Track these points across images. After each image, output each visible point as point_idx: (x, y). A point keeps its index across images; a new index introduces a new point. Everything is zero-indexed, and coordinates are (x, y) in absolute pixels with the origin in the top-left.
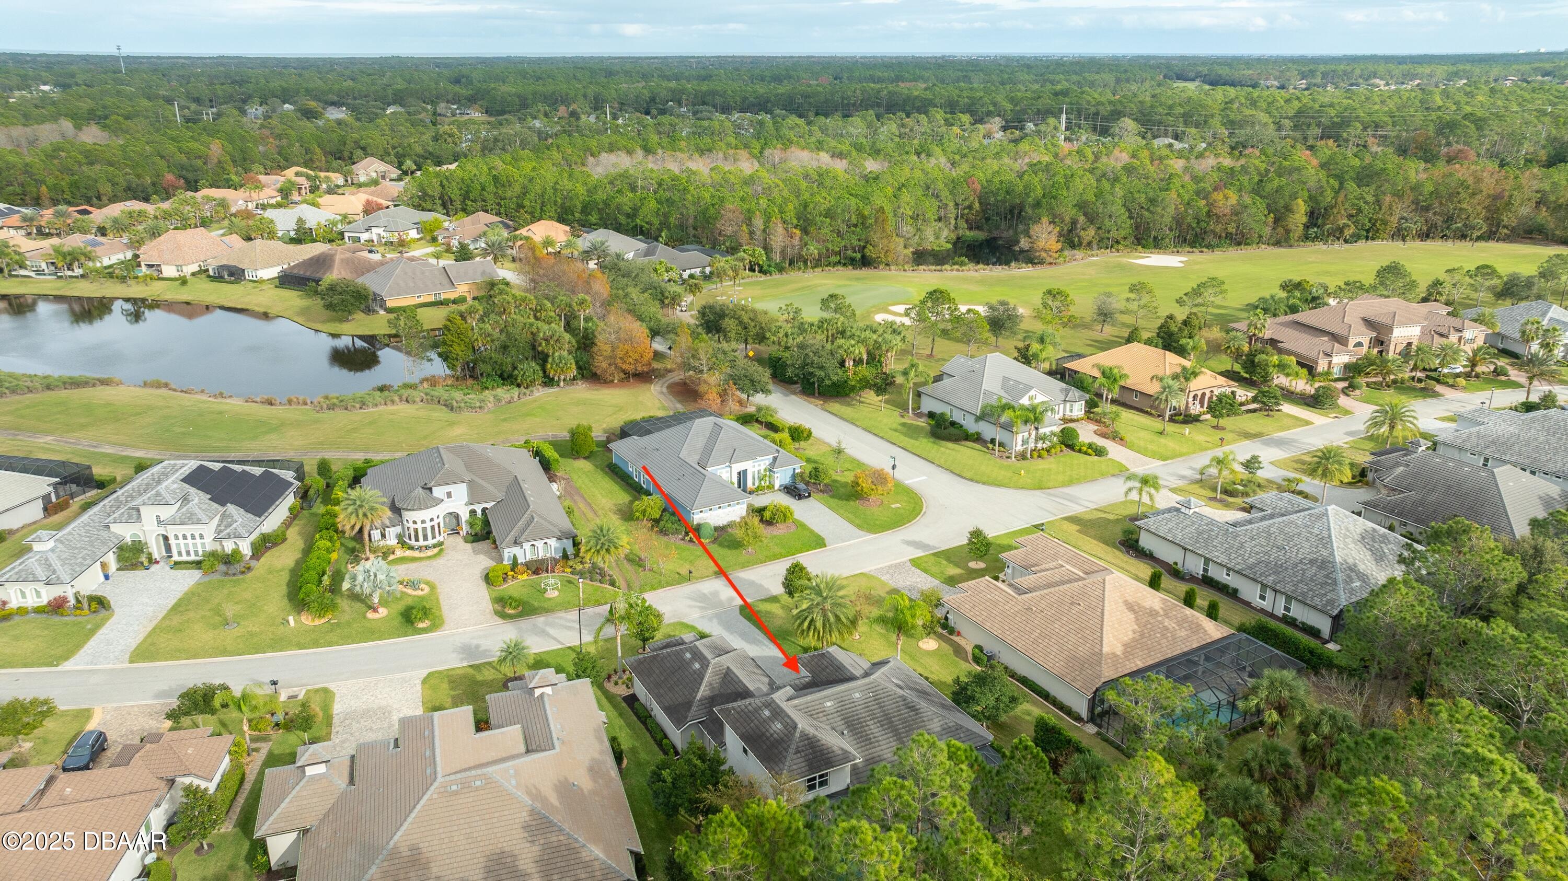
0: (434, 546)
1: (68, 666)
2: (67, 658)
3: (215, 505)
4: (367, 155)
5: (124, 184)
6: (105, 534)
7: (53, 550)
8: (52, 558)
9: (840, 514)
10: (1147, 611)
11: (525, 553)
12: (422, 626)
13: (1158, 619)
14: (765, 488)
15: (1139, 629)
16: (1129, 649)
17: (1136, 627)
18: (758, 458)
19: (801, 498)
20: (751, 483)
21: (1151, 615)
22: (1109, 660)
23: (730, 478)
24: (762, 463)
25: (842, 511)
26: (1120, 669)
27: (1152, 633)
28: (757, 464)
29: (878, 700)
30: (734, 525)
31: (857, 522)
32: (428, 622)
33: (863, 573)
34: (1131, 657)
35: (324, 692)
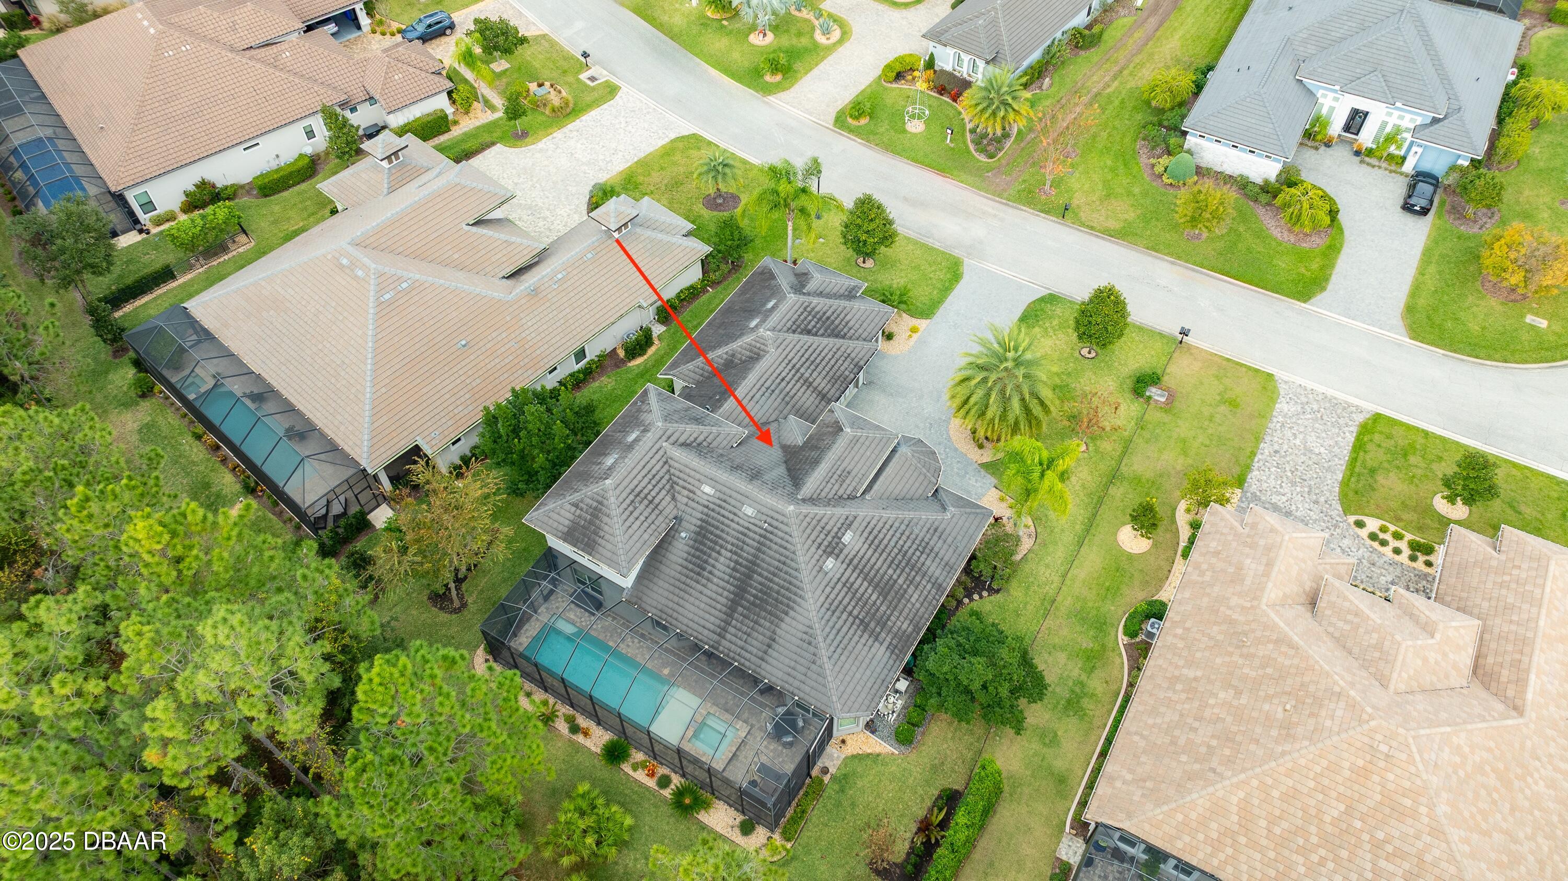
9: (1421, 272)
10: (1380, 835)
11: (946, 60)
12: (768, 78)
13: (1383, 863)
14: (1390, 158)
15: (1314, 840)
16: (1243, 840)
17: (1313, 829)
18: (1398, 104)
19: (1407, 207)
20: (1367, 137)
21: (1377, 846)
22: (1180, 817)
23: (1332, 109)
24: (1408, 117)
25: (1432, 269)
26: (1180, 844)
27: (1331, 865)
28: (1396, 113)
29: (765, 540)
30: (1242, 184)
31: (1421, 302)
32: (779, 77)
33: (1270, 376)
34: (1229, 851)
35: (611, 91)
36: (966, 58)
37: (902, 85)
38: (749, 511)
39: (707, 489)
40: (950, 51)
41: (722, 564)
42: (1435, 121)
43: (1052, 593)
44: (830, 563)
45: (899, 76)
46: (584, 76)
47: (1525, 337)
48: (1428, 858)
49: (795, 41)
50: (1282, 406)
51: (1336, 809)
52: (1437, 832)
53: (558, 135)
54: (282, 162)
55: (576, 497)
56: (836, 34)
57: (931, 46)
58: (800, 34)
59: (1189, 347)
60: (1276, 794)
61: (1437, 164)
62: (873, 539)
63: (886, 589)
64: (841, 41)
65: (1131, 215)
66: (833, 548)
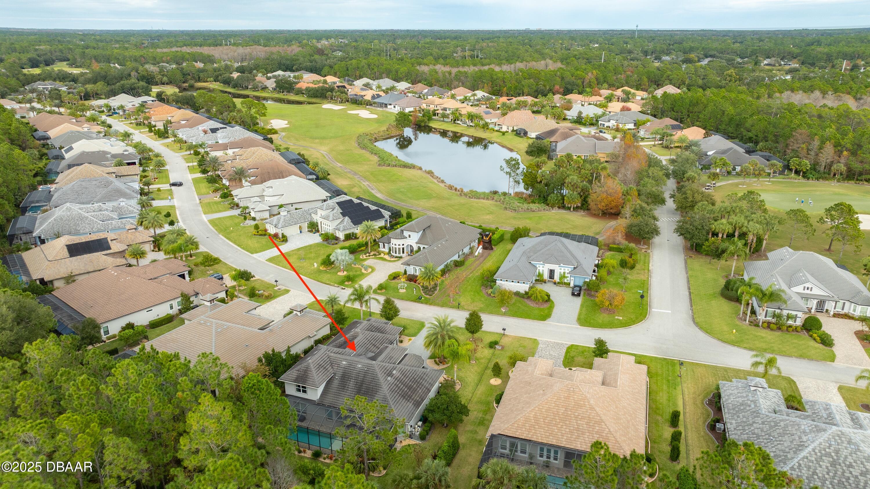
0: (396, 257)
1: (255, 255)
2: (257, 252)
3: (341, 215)
4: (671, 84)
5: (535, 89)
6: (308, 216)
7: (285, 216)
8: (283, 218)
9: (581, 310)
10: (577, 414)
11: (411, 270)
12: (346, 283)
13: (579, 422)
14: (565, 283)
15: (558, 421)
16: (537, 427)
17: (557, 418)
18: (562, 265)
19: (573, 294)
20: (557, 278)
21: (576, 417)
22: (516, 425)
23: (543, 270)
24: (566, 269)
25: (584, 309)
26: (518, 433)
27: (565, 427)
28: (563, 268)
29: (366, 373)
30: (517, 294)
31: (582, 317)
32: (350, 283)
33: (536, 339)
34: (533, 431)
35: (287, 291)
36: (417, 268)
37: (396, 281)
38: (360, 366)
39: (344, 363)
40: (412, 267)
41: (351, 384)
42: (575, 268)
43: (469, 398)
44: (389, 378)
45: (395, 278)
46: (276, 288)
47: (616, 322)
48: (591, 417)
49: (355, 273)
50: (541, 346)
51: (562, 410)
52: (592, 408)
53: (269, 304)
54: (159, 317)
55: (298, 367)
56: (370, 270)
57: (405, 267)
58: (356, 271)
59: (507, 335)
60: (544, 410)
61: (580, 283)
62: (403, 373)
63: (410, 388)
64: (372, 272)
65: (482, 306)
66: (390, 374)
